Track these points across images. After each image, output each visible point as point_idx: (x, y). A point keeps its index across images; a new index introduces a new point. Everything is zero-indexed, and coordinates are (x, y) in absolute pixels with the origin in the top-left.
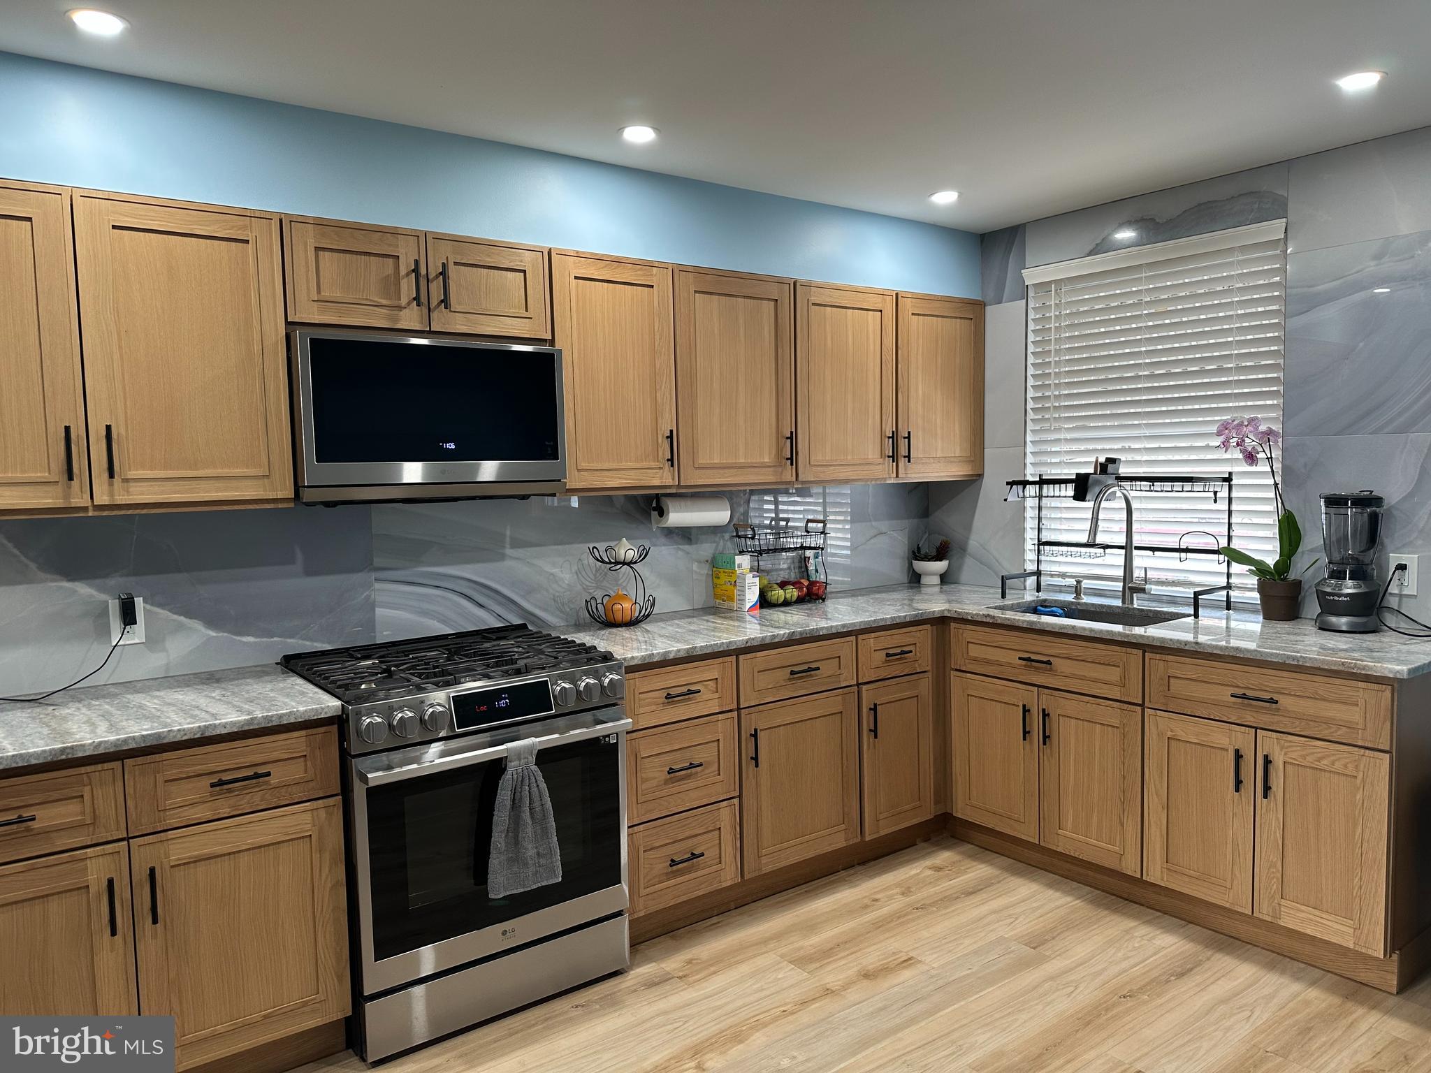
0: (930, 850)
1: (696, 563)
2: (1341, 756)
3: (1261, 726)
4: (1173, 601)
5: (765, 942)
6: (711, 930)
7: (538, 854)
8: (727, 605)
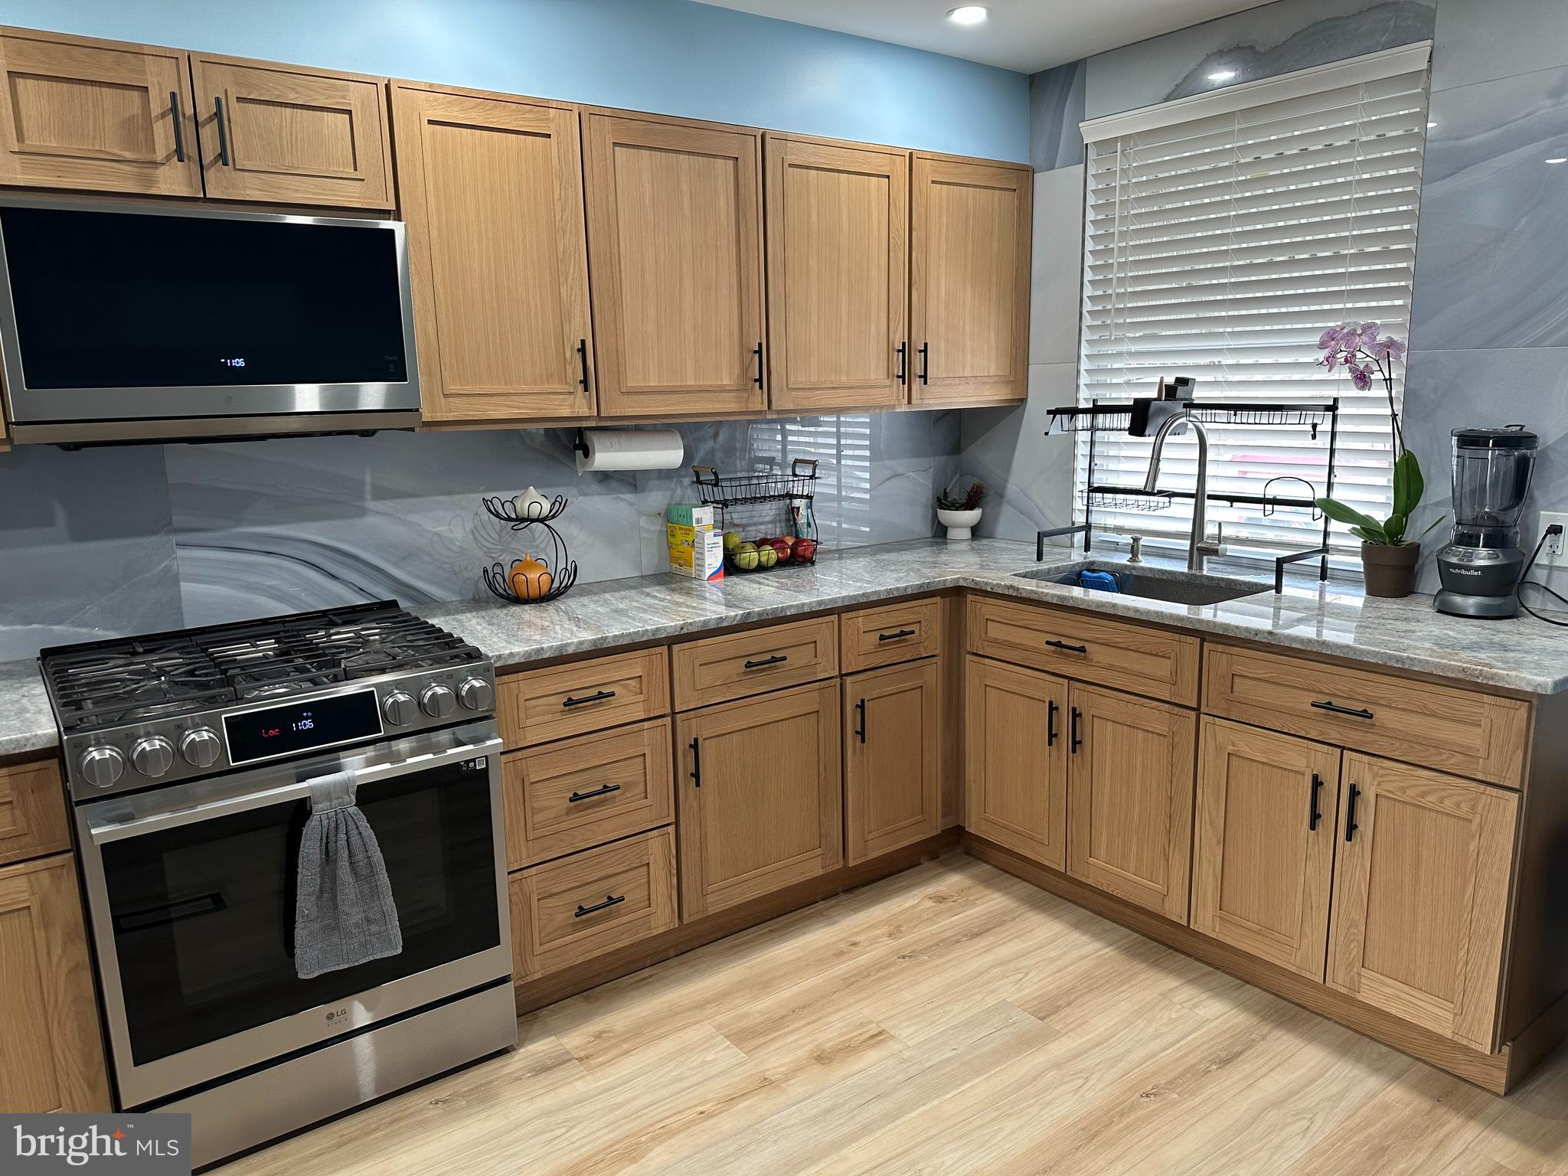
0: (935, 872)
1: (644, 517)
2: (1452, 792)
3: (1350, 746)
4: (1255, 566)
5: (701, 1006)
6: (637, 988)
7: (368, 920)
8: (684, 570)
